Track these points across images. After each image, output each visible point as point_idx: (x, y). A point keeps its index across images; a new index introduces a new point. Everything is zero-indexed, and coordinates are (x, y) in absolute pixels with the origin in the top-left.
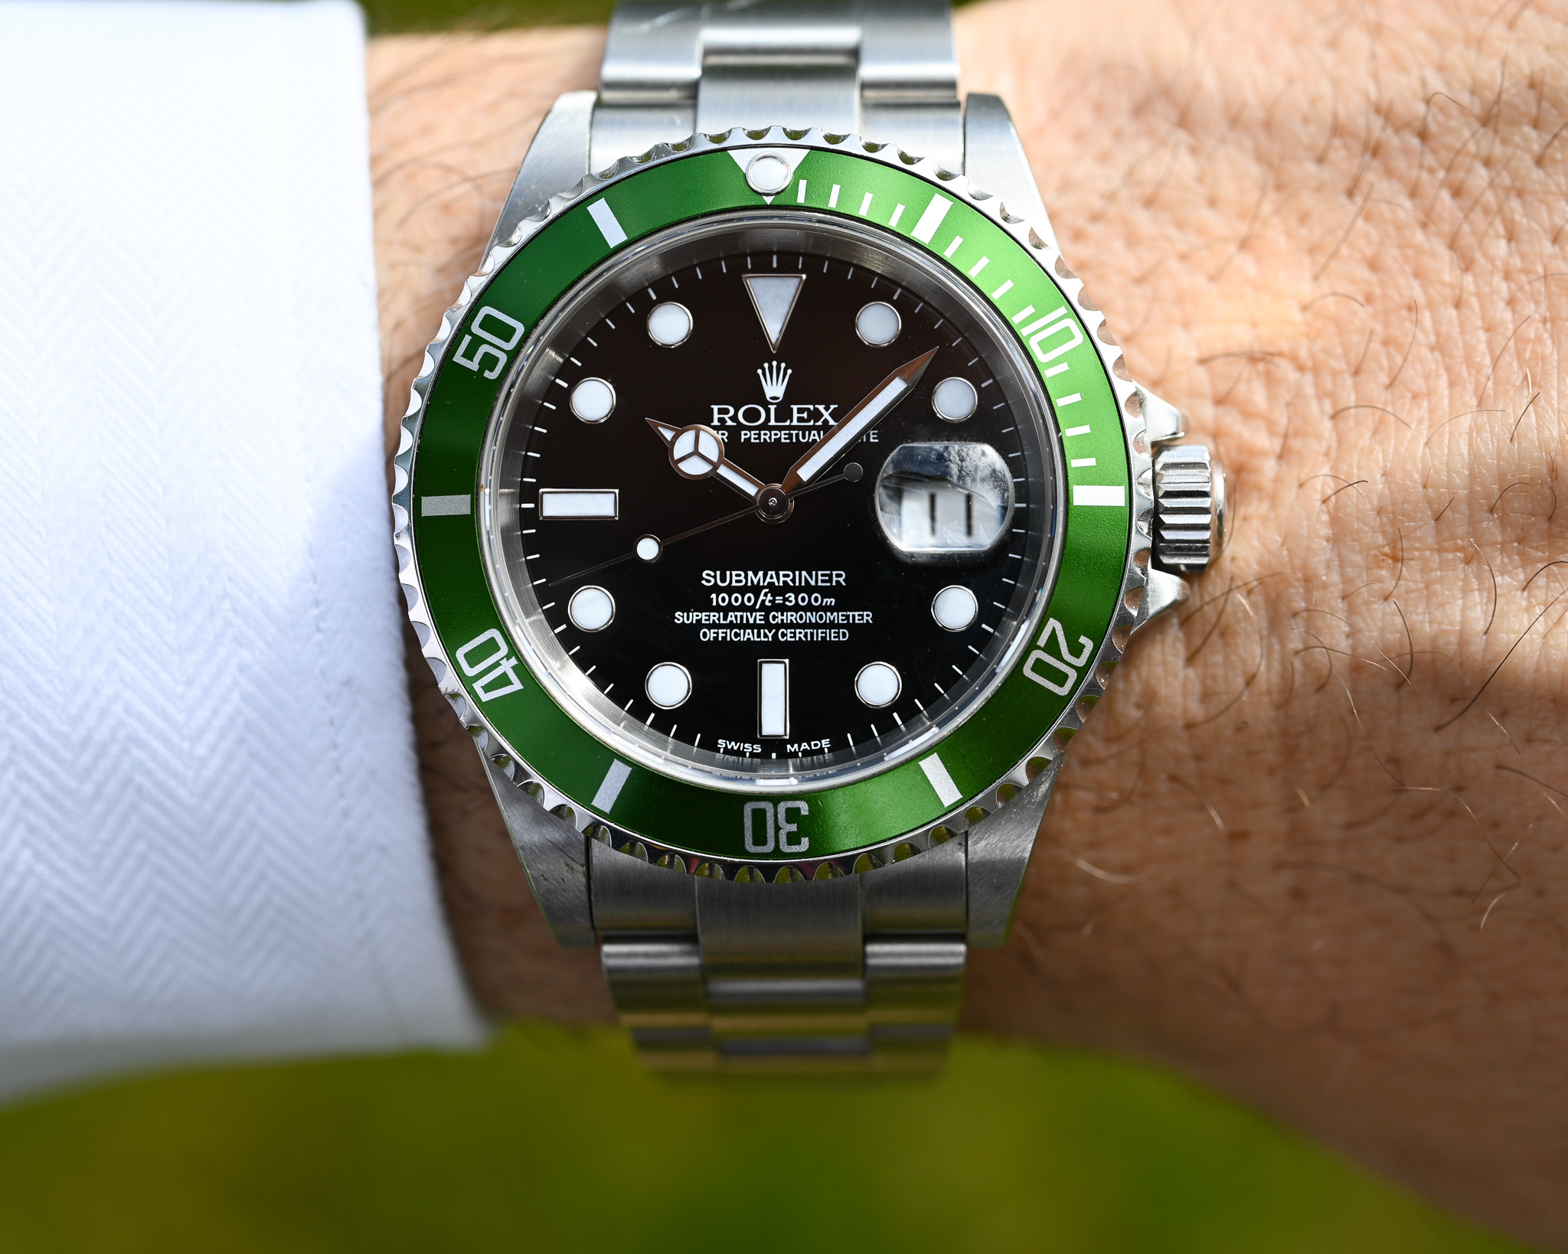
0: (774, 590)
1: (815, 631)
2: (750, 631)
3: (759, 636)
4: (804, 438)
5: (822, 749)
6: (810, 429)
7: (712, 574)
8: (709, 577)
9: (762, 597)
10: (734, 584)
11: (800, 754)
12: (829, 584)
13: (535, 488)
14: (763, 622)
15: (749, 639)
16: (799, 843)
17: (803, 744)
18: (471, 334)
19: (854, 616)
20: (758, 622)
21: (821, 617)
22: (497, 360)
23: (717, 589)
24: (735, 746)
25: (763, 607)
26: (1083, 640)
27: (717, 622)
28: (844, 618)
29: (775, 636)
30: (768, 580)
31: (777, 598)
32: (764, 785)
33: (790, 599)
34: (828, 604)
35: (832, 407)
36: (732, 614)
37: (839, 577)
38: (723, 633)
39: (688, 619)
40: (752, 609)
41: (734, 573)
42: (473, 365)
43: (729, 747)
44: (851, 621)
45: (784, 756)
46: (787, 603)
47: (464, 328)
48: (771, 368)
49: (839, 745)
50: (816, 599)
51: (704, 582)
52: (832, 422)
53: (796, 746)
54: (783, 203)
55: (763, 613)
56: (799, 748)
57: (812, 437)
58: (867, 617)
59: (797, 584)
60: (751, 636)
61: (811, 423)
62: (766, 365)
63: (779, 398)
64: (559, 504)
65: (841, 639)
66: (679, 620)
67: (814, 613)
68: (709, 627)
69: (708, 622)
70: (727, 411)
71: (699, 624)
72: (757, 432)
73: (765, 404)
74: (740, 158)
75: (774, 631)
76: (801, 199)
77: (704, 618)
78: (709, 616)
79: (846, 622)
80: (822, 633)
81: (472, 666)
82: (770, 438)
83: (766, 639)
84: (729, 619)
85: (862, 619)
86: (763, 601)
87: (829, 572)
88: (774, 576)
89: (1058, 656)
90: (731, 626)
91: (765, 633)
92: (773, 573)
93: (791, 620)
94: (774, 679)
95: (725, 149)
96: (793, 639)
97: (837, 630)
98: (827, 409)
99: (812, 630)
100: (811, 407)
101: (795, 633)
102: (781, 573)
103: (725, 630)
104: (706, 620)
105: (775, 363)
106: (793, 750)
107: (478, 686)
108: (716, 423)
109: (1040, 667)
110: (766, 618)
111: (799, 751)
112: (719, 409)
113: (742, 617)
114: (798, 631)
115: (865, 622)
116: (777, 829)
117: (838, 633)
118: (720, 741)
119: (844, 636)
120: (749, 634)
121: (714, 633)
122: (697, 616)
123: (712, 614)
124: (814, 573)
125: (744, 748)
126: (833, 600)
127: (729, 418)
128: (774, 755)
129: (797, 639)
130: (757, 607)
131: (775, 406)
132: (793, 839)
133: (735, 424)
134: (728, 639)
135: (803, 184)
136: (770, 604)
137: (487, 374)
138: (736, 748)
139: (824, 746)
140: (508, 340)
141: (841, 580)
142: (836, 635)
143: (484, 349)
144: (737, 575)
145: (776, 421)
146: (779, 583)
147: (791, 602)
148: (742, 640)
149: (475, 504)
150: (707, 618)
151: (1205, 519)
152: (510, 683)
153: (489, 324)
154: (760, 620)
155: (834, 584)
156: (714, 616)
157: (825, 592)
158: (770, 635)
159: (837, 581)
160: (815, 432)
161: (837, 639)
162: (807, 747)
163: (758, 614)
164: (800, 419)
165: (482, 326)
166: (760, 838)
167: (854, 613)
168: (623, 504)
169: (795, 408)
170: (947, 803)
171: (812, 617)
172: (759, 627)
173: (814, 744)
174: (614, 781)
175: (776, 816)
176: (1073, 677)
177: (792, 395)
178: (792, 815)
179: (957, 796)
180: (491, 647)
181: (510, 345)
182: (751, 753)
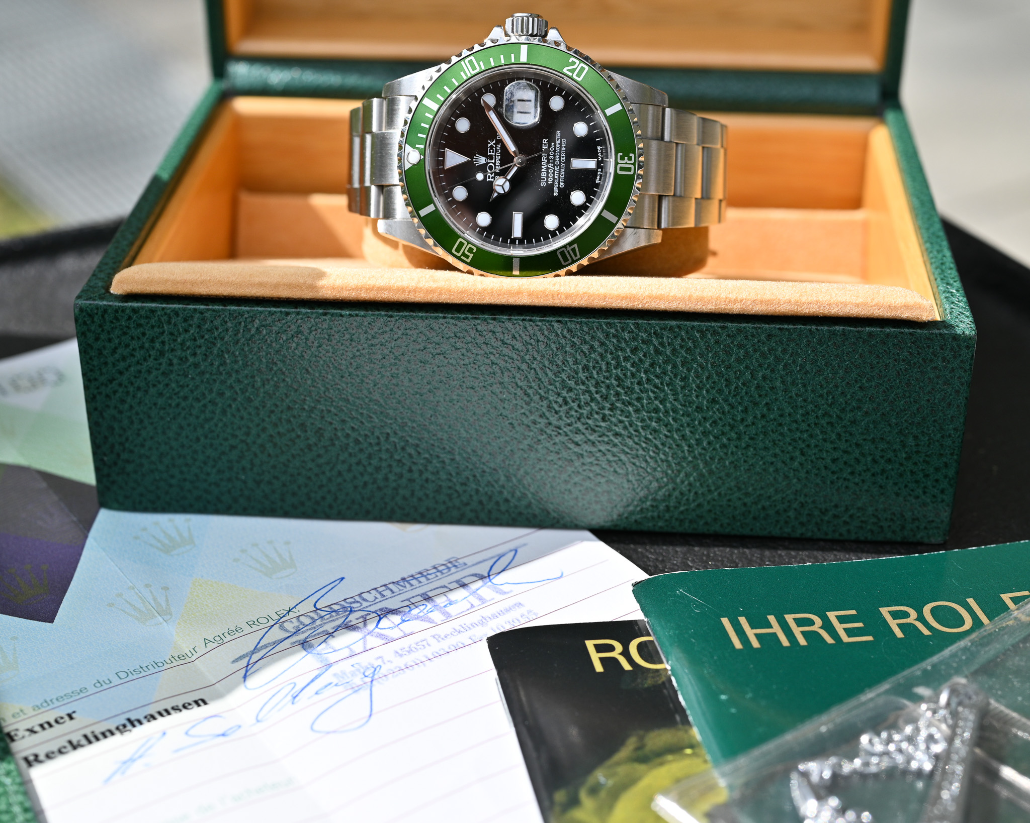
0: (548, 162)
2: (561, 171)
3: (563, 168)
5: (601, 149)
6: (496, 149)
8: (543, 184)
9: (550, 167)
10: (546, 176)
11: (602, 156)
12: (547, 145)
13: (511, 239)
15: (564, 172)
16: (632, 157)
17: (599, 155)
18: (461, 256)
19: (558, 137)
21: (558, 148)
22: (470, 248)
23: (547, 182)
24: (598, 178)
25: (554, 167)
26: (570, 61)
27: (558, 182)
28: (558, 140)
29: (563, 163)
30: (545, 165)
31: (551, 162)
32: (611, 170)
34: (554, 145)
35: (489, 141)
36: (555, 177)
38: (561, 180)
39: (556, 191)
40: (554, 170)
41: (542, 176)
42: (471, 255)
44: (560, 138)
45: (602, 161)
46: (553, 159)
47: (459, 258)
49: (599, 143)
50: (552, 149)
51: (544, 186)
52: (494, 142)
53: (599, 157)
54: (423, 152)
57: (499, 149)
58: (558, 132)
59: (547, 155)
61: (494, 148)
62: (475, 162)
63: (486, 159)
64: (517, 232)
65: (565, 141)
66: (556, 194)
67: (556, 150)
68: (559, 184)
71: (558, 188)
72: (496, 166)
73: (487, 163)
74: (407, 166)
75: (561, 163)
76: (423, 147)
77: (556, 186)
79: (560, 140)
80: (563, 147)
81: (568, 260)
82: (498, 162)
83: (564, 166)
84: (557, 178)
85: (559, 134)
86: (552, 166)
87: (543, 144)
88: (544, 162)
89: (574, 70)
90: (559, 177)
91: (562, 166)
92: (542, 163)
93: (558, 157)
94: (578, 163)
95: (405, 171)
96: (565, 157)
97: (562, 143)
98: (490, 143)
99: (562, 151)
100: (489, 148)
101: (563, 156)
102: (543, 160)
105: (474, 160)
106: (601, 158)
107: (575, 259)
108: (493, 179)
109: (578, 75)
110: (557, 166)
113: (556, 174)
116: (626, 163)
118: (597, 182)
121: (561, 183)
122: (555, 188)
123: (555, 183)
124: (543, 149)
125: (599, 174)
126: (552, 143)
127: (491, 175)
128: (602, 165)
131: (488, 160)
132: (630, 159)
133: (493, 173)
134: (564, 178)
135: (417, 146)
136: (553, 164)
137: (474, 251)
140: (464, 244)
141: (546, 141)
143: (466, 252)
145: (493, 160)
146: (546, 161)
147: (552, 157)
148: (564, 174)
149: (516, 257)
151: (531, 19)
152: (575, 248)
153: (458, 250)
154: (558, 168)
155: (547, 143)
157: (550, 146)
160: (497, 147)
161: (565, 143)
162: (600, 153)
163: (556, 168)
164: (493, 152)
165: (458, 252)
166: (629, 169)
168: (518, 210)
169: (489, 154)
170: (621, 108)
171: (558, 151)
172: (560, 168)
173: (599, 151)
174: (608, 215)
175: (622, 164)
176: (582, 65)
177: (485, 155)
178: (622, 158)
179: (619, 104)
180: (563, 253)
181: (466, 243)
182: (601, 172)
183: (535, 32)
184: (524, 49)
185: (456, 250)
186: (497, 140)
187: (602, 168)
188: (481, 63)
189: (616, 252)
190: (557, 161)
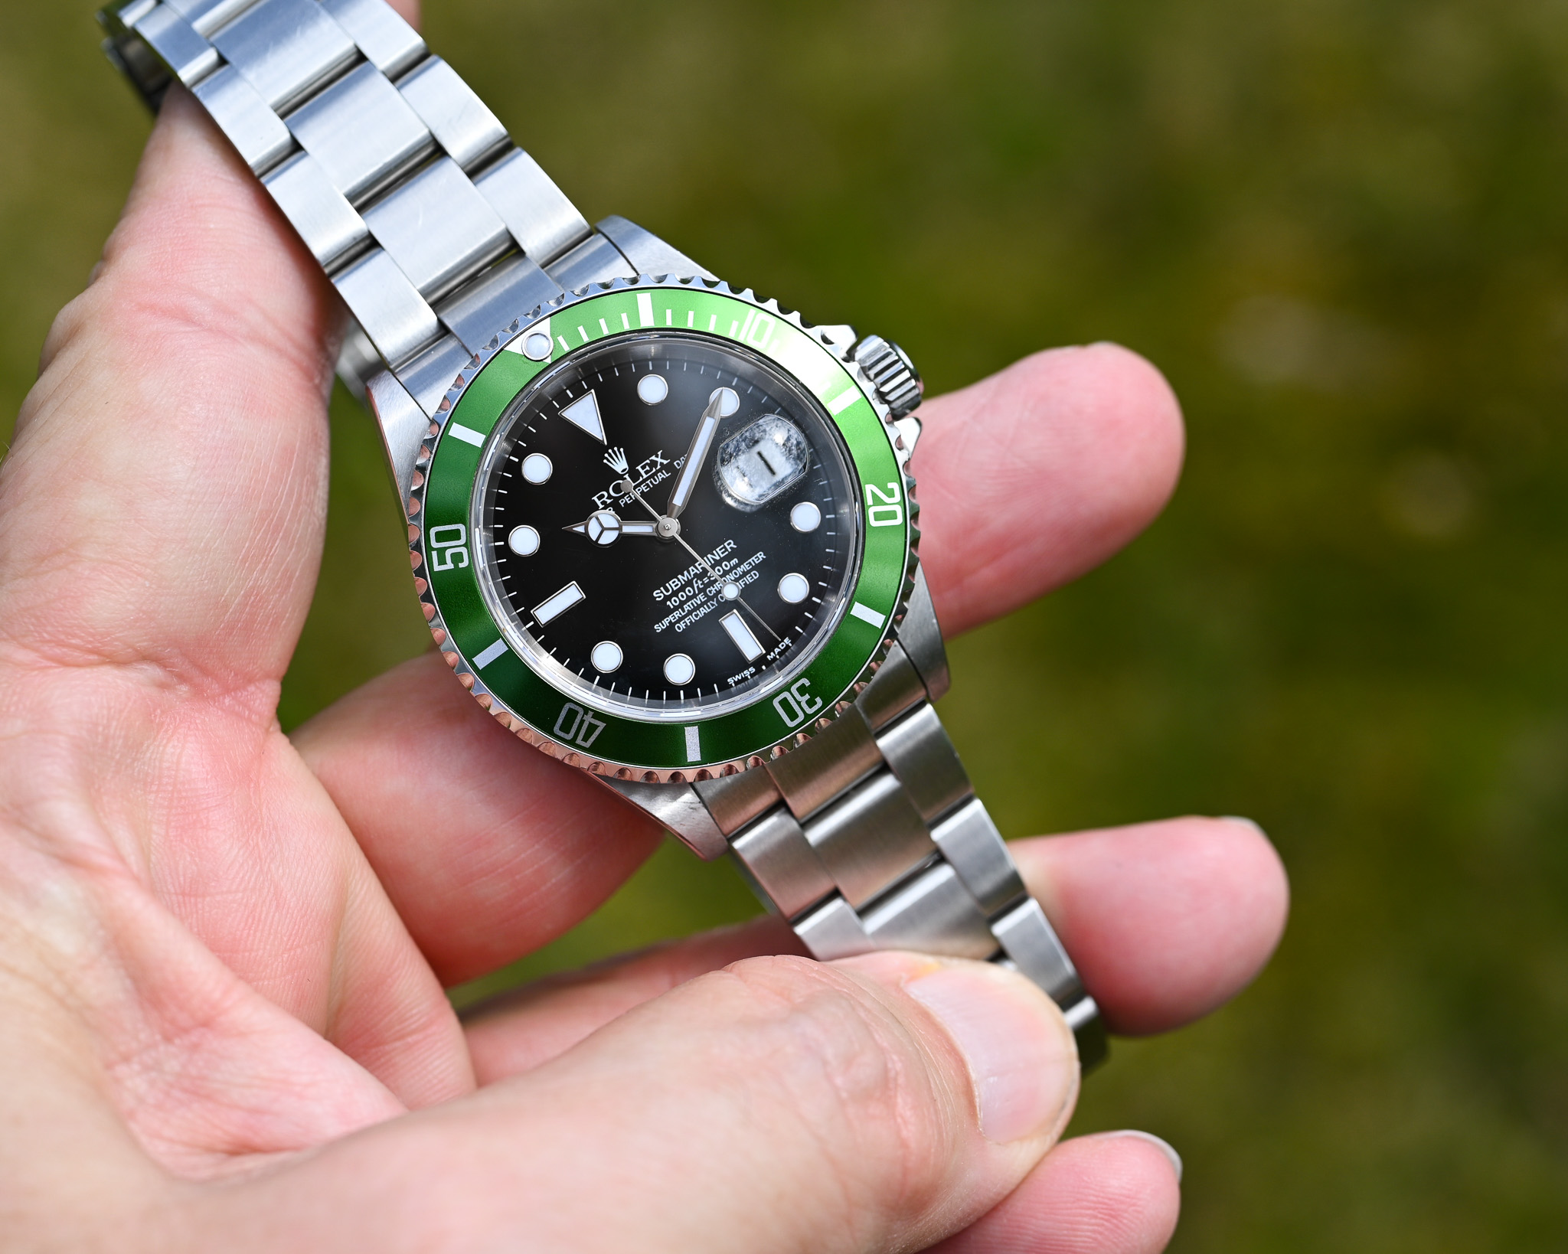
0: (699, 576)
1: (738, 583)
2: (702, 608)
3: (709, 608)
4: (656, 481)
5: (787, 646)
6: (656, 474)
7: (659, 591)
8: (658, 595)
9: (695, 586)
10: (675, 589)
11: (778, 657)
12: (727, 553)
13: (527, 611)
14: (706, 598)
15: (705, 613)
16: (816, 703)
17: (775, 650)
18: (434, 549)
19: (753, 561)
20: (703, 600)
21: (736, 574)
22: (461, 554)
23: (668, 598)
24: (738, 677)
25: (700, 590)
26: (890, 485)
27: (681, 616)
28: (749, 565)
29: (718, 601)
30: (692, 573)
31: (704, 580)
32: (765, 689)
33: (712, 575)
34: (735, 563)
35: (659, 453)
36: (686, 605)
37: (730, 545)
38: (688, 620)
39: (664, 626)
40: (695, 596)
41: (671, 582)
42: (450, 566)
43: (736, 680)
44: (754, 565)
45: (769, 664)
46: (712, 579)
47: (429, 548)
48: (610, 455)
49: (795, 638)
50: (726, 566)
51: (657, 599)
52: (665, 462)
53: (772, 654)
54: (558, 357)
55: (702, 594)
56: (774, 653)
57: (660, 478)
58: (761, 556)
59: (710, 564)
60: (705, 611)
61: (654, 470)
62: (606, 455)
63: (626, 469)
64: (546, 612)
65: (755, 578)
66: (659, 629)
67: (730, 574)
68: (678, 621)
69: (676, 620)
70: (603, 496)
71: (672, 624)
72: (628, 495)
73: (621, 477)
74: (515, 347)
75: (715, 599)
76: (567, 349)
77: (672, 619)
78: (674, 616)
79: (751, 567)
80: (742, 582)
81: (568, 733)
83: (715, 607)
84: (686, 610)
85: (759, 559)
86: (698, 587)
87: (722, 546)
88: (694, 569)
89: (882, 503)
90: (690, 613)
91: (711, 604)
92: (692, 567)
94: (736, 627)
95: (502, 349)
98: (657, 456)
100: (648, 461)
102: (697, 564)
103: (688, 618)
104: (674, 619)
105: (610, 451)
106: (772, 657)
107: (579, 741)
108: (601, 506)
109: (878, 516)
110: (706, 595)
111: (776, 655)
112: (597, 497)
113: (692, 604)
115: (761, 559)
116: (799, 703)
117: (751, 576)
118: (729, 680)
119: (756, 575)
120: (703, 611)
121: (683, 623)
122: (667, 620)
123: (675, 614)
124: (714, 552)
125: (745, 675)
126: (736, 559)
127: (607, 498)
128: (764, 667)
130: (697, 592)
131: (627, 474)
132: (810, 703)
133: (612, 500)
134: (693, 621)
135: (561, 339)
136: (703, 586)
137: (461, 565)
138: (740, 678)
139: (787, 643)
140: (459, 538)
141: (732, 545)
143: (448, 553)
144: (673, 582)
145: (634, 483)
146: (699, 571)
147: (713, 577)
148: (701, 616)
149: (506, 642)
151: (906, 374)
152: (597, 727)
153: (440, 537)
154: (703, 598)
155: (730, 550)
156: (677, 614)
157: (728, 558)
158: (715, 603)
159: (730, 548)
160: (660, 474)
161: (753, 580)
162: (779, 650)
163: (700, 596)
164: (646, 472)
165: (438, 541)
166: (793, 715)
167: (752, 559)
168: (583, 587)
169: (639, 468)
170: (879, 624)
171: (731, 577)
172: (705, 603)
173: (782, 646)
174: (692, 739)
175: (793, 697)
176: (899, 510)
177: (632, 462)
178: (802, 690)
179: (882, 617)
180: (572, 714)
181: (463, 541)
182: (751, 675)
183: (890, 398)
184: (852, 396)
185: (437, 534)
186: (671, 464)
187: (759, 671)
188: (775, 342)
189: (639, 799)
190: (713, 589)
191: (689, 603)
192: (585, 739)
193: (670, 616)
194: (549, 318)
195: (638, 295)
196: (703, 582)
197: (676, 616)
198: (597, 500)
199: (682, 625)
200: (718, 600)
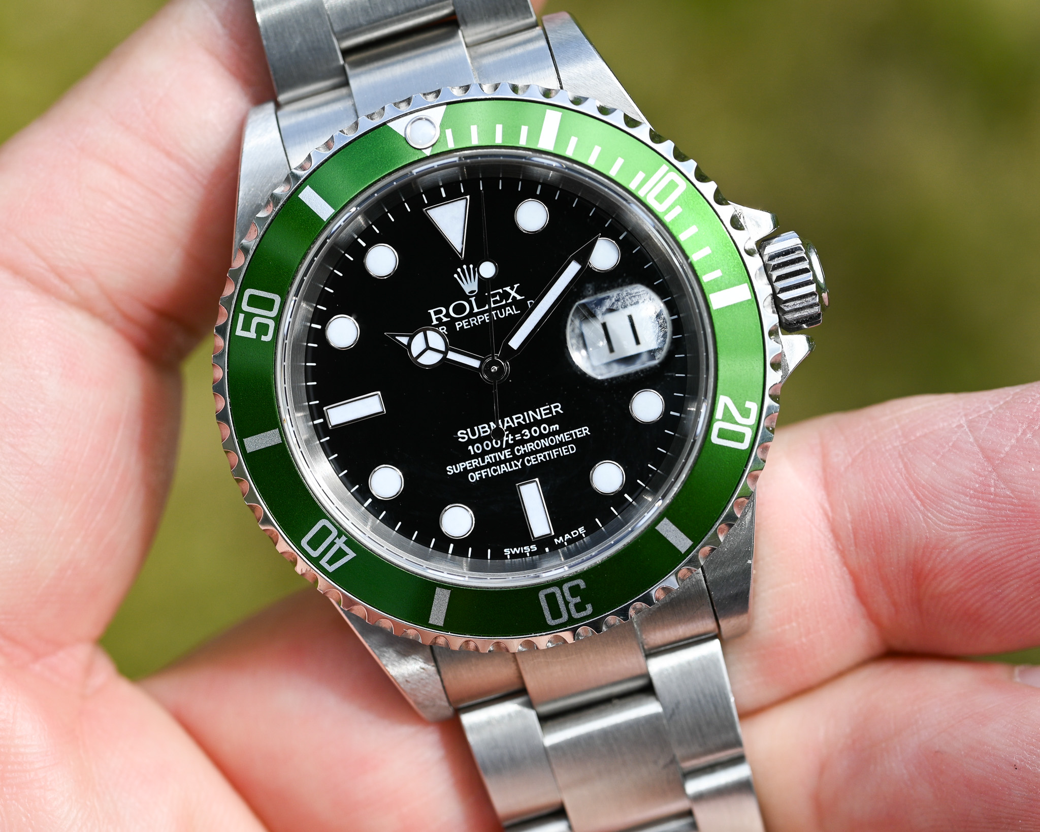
0: (512, 431)
1: (551, 452)
2: (504, 465)
3: (511, 467)
4: (502, 315)
5: (580, 535)
7: (465, 432)
8: (463, 435)
9: (505, 439)
10: (482, 435)
11: (566, 543)
12: (551, 415)
13: (320, 406)
14: (511, 456)
15: (504, 471)
16: (585, 609)
17: (566, 536)
18: (243, 312)
19: (575, 433)
20: (507, 457)
21: (552, 441)
22: (267, 326)
23: (471, 442)
24: (516, 551)
25: (508, 446)
26: (748, 404)
27: (478, 466)
28: (569, 436)
29: (523, 463)
30: (506, 425)
31: (516, 436)
33: (526, 434)
34: (554, 430)
35: (516, 286)
36: (487, 456)
37: (557, 408)
38: (484, 472)
39: (457, 470)
40: (500, 449)
41: (480, 427)
42: (252, 334)
43: (513, 553)
44: (575, 437)
45: (554, 548)
46: (525, 437)
47: (237, 309)
48: (463, 271)
49: (591, 529)
50: (545, 429)
51: (460, 440)
52: (519, 297)
53: (561, 538)
54: (439, 150)
55: (510, 450)
56: (564, 538)
57: (507, 313)
58: (585, 431)
59: (528, 422)
60: (506, 469)
62: (459, 270)
63: (475, 291)
64: (340, 414)
65: (571, 452)
66: (450, 472)
67: (546, 439)
68: (474, 471)
69: (472, 468)
70: (441, 312)
71: (466, 471)
72: (467, 320)
73: (467, 298)
74: (398, 126)
75: (521, 460)
76: (451, 145)
77: (468, 465)
78: (471, 463)
79: (571, 439)
80: (556, 452)
81: (315, 549)
82: (477, 322)
83: (517, 468)
84: (486, 461)
85: (582, 433)
86: (507, 441)
87: (548, 406)
88: (510, 421)
89: (733, 421)
90: (489, 465)
91: (514, 463)
92: (508, 419)
93: (531, 449)
94: (532, 497)
95: (384, 124)
96: (537, 462)
97: (566, 447)
98: (512, 289)
99: (548, 452)
100: (501, 291)
101: (536, 458)
102: (514, 417)
103: (486, 470)
104: (470, 466)
105: (465, 267)
106: (559, 542)
107: (323, 562)
108: (435, 322)
110: (513, 452)
111: (564, 541)
112: (434, 311)
113: (495, 457)
114: (538, 455)
115: (585, 435)
116: (567, 603)
117: (568, 448)
118: (505, 550)
119: (572, 448)
120: (504, 468)
121: (478, 474)
122: (463, 465)
123: (473, 461)
124: (537, 410)
125: (524, 550)
126: (557, 426)
127: (444, 316)
128: (547, 550)
129: (540, 461)
130: (504, 446)
131: (474, 298)
132: (580, 607)
133: (449, 319)
134: (490, 476)
135: (449, 132)
136: (512, 442)
137: (264, 338)
138: (518, 552)
139: (581, 533)
140: (271, 309)
142: (567, 450)
143: (255, 320)
144: (483, 428)
145: (478, 309)
146: (514, 424)
147: (527, 436)
148: (500, 473)
149: (283, 434)
150: (470, 465)
152: (345, 554)
153: (253, 301)
154: (509, 455)
155: (554, 414)
156: (475, 462)
157: (550, 422)
158: (519, 464)
159: (556, 412)
160: (509, 308)
161: (568, 453)
162: (569, 537)
163: (506, 451)
164: (495, 302)
165: (249, 304)
166: (556, 614)
167: (575, 431)
168: (386, 400)
170: (683, 550)
171: (545, 443)
172: (509, 460)
173: (574, 534)
174: (440, 603)
176: (749, 434)
177: (483, 287)
178: (574, 591)
179: (689, 543)
180: (325, 532)
181: (273, 313)
182: (530, 552)
183: (785, 308)
184: (742, 293)
185: (251, 297)
186: (522, 302)
187: (540, 551)
188: (678, 210)
190: (523, 449)
191: (492, 455)
192: (330, 562)
193: (467, 462)
194: (445, 106)
195: (548, 111)
196: (515, 438)
197: (474, 464)
198: (432, 314)
199: (476, 476)
200: (523, 461)
